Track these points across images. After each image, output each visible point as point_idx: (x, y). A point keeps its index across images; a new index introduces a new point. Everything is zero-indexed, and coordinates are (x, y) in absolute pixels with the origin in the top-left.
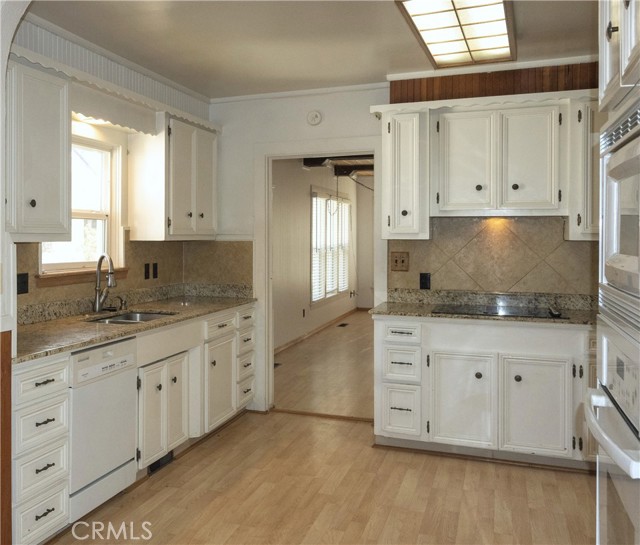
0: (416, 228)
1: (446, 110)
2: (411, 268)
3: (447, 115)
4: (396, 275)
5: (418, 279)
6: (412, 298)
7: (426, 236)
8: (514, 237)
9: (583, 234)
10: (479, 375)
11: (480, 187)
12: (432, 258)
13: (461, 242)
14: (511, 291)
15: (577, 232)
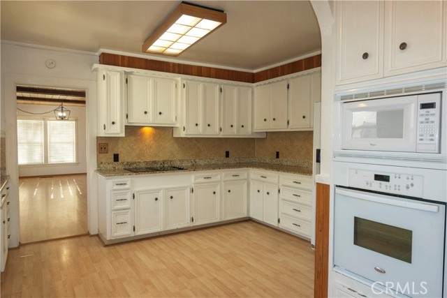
0: (118, 131)
1: (131, 73)
2: (109, 152)
3: (131, 76)
4: (102, 155)
5: (113, 157)
6: (110, 167)
7: (123, 135)
8: (154, 136)
9: (186, 135)
10: (156, 199)
11: (146, 113)
12: (120, 146)
13: (133, 138)
14: (154, 160)
15: (183, 134)
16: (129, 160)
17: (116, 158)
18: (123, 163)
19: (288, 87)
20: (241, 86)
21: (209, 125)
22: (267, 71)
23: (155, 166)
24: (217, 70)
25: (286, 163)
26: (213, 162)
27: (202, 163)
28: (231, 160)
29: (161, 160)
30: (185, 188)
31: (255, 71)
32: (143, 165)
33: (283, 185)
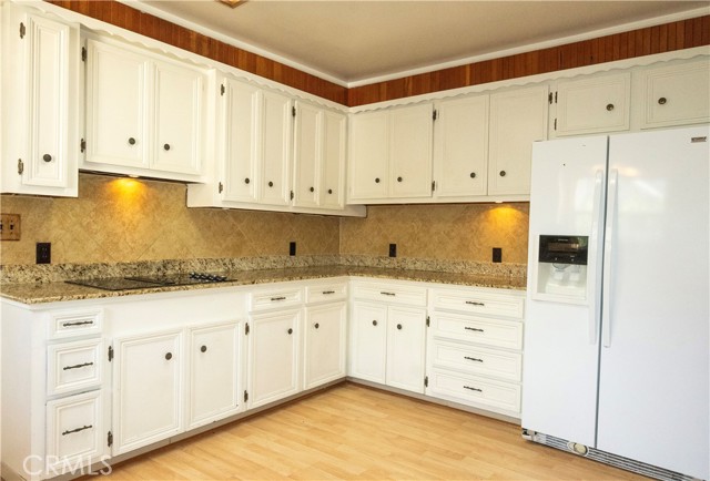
0: (62, 181)
2: (23, 237)
3: (97, 43)
5: (33, 250)
6: (25, 277)
7: (73, 192)
8: (144, 202)
9: (224, 202)
10: (169, 356)
11: (132, 141)
12: (54, 222)
13: (89, 205)
14: (141, 259)
15: (217, 201)
16: (81, 259)
17: (44, 253)
18: (62, 267)
19: (434, 118)
20: (330, 109)
21: (271, 184)
22: (379, 84)
23: (145, 274)
24: (284, 67)
25: (412, 267)
26: (267, 266)
27: (245, 266)
28: (299, 261)
29: (159, 260)
30: (231, 324)
31: (350, 85)
32: (115, 273)
33: (437, 309)
